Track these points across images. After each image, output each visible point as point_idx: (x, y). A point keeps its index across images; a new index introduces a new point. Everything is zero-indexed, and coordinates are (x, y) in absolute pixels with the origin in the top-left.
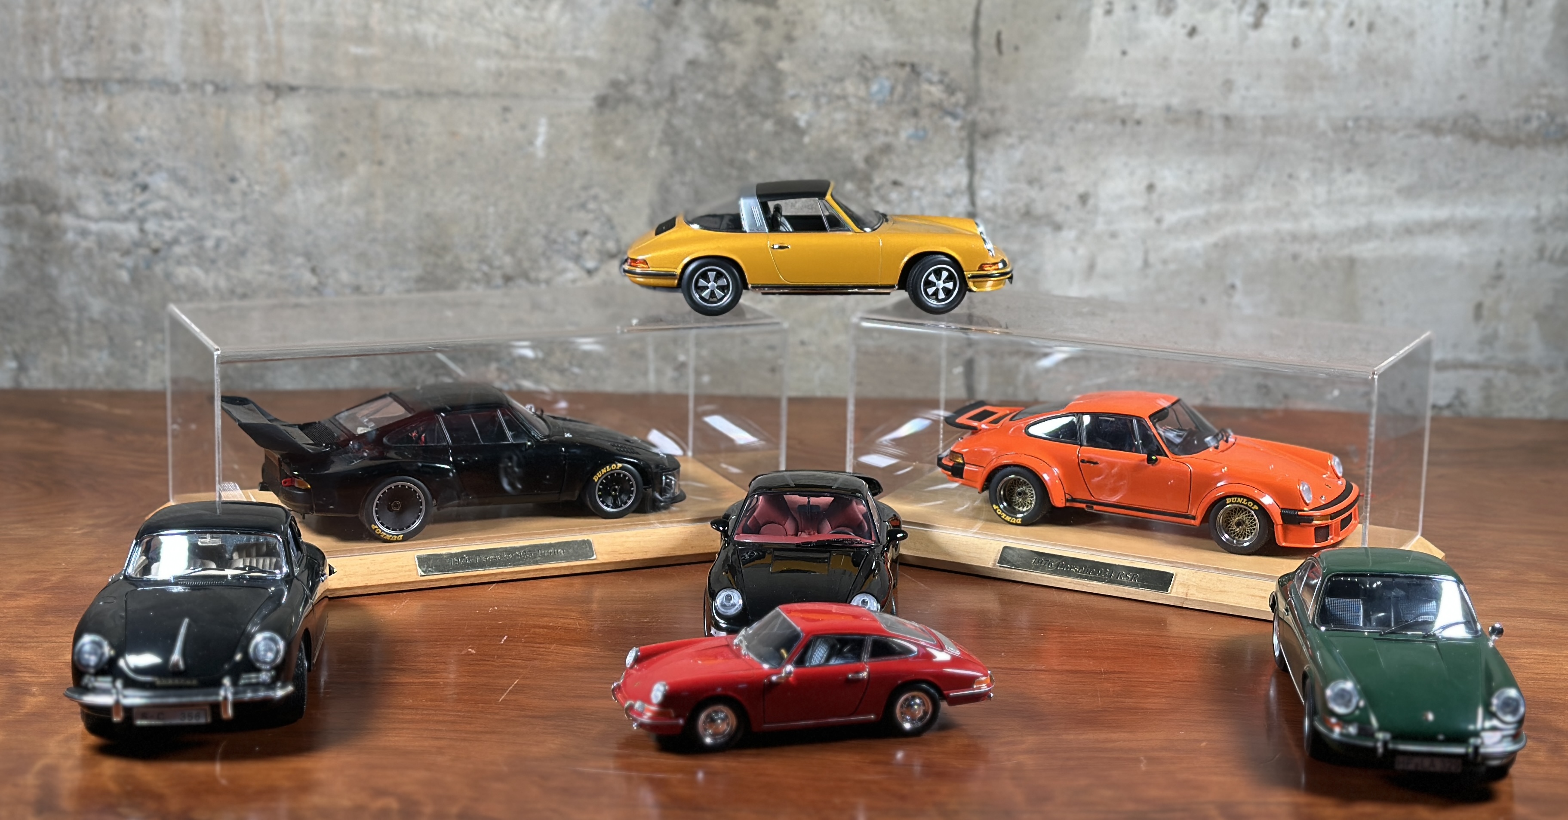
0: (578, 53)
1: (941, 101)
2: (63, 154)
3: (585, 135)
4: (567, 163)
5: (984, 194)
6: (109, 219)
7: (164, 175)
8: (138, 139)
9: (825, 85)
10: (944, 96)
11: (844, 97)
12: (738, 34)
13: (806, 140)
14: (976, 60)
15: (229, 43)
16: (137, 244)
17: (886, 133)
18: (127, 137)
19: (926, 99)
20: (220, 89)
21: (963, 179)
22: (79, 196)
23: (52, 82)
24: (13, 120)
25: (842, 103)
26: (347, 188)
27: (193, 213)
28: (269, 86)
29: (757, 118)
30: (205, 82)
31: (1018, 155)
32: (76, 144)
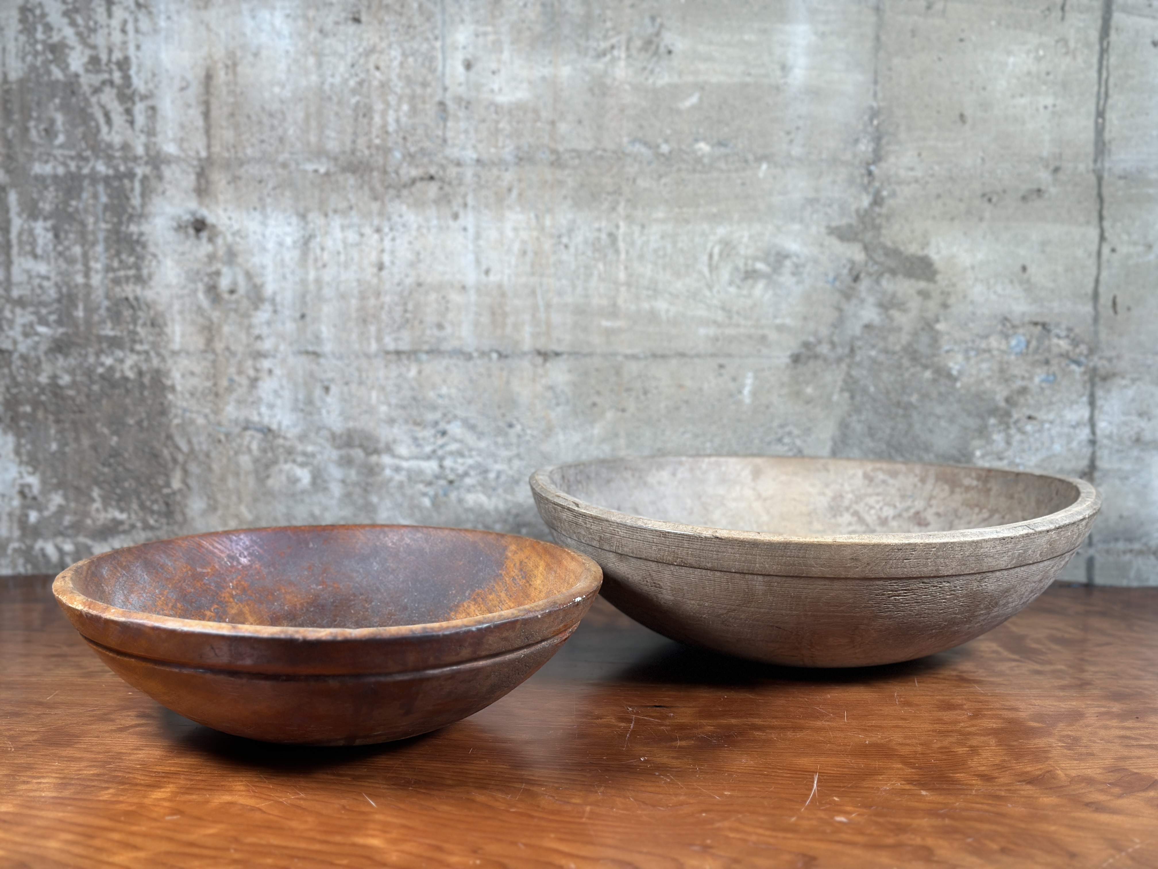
0: (778, 321)
1: (1068, 352)
2: (384, 408)
3: (782, 385)
4: (767, 407)
5: (1102, 425)
6: (417, 458)
7: (459, 423)
8: (440, 396)
9: (973, 341)
10: (1070, 348)
11: (989, 351)
12: (903, 304)
13: (958, 385)
14: (1096, 319)
15: (511, 320)
16: (437, 477)
17: (1023, 378)
18: (431, 394)
19: (1055, 350)
20: (501, 356)
21: (1086, 413)
22: (395, 441)
23: (376, 355)
24: (347, 384)
25: (986, 356)
26: (597, 430)
27: (480, 452)
28: (539, 353)
29: (919, 368)
30: (492, 351)
31: (1130, 393)
32: (394, 401)
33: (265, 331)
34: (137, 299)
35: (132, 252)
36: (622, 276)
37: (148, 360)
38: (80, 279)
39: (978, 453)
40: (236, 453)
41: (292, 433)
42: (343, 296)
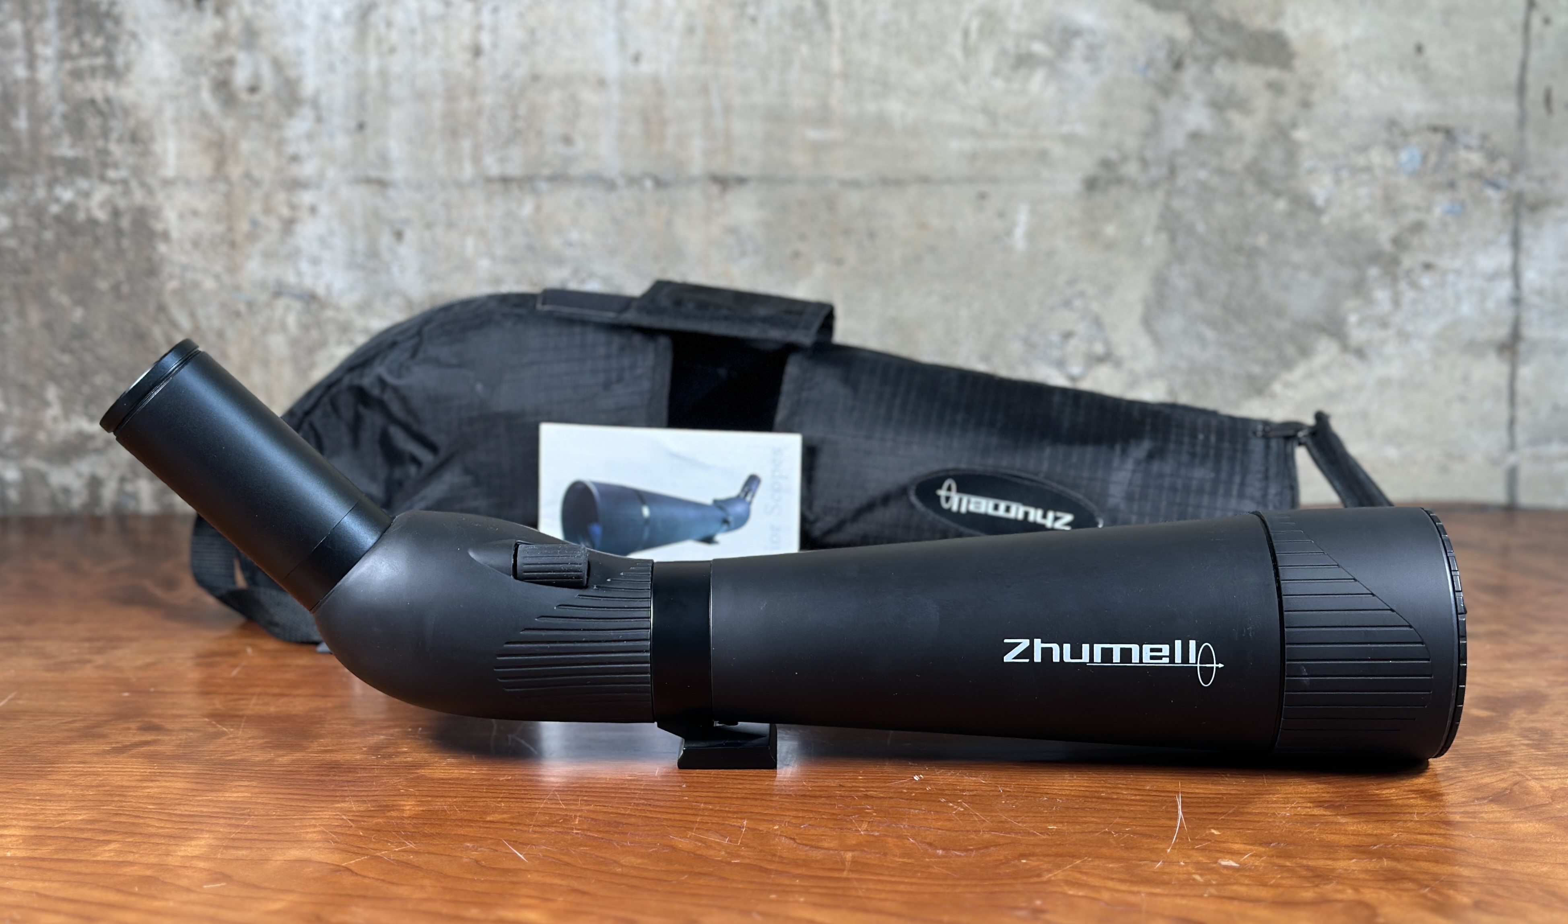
0: (1065, 129)
1: (1481, 170)
2: (484, 264)
3: (1072, 222)
4: (1050, 256)
5: (1530, 275)
8: (570, 244)
9: (1347, 156)
10: (1485, 164)
11: (1368, 169)
12: (1246, 102)
13: (1325, 220)
14: (1522, 122)
15: (672, 130)
17: (1418, 209)
18: (556, 242)
19: (1464, 168)
20: (659, 183)
21: (1505, 258)
23: (472, 184)
24: (429, 226)
25: (1365, 177)
28: (715, 179)
29: (1268, 197)
30: (644, 176)
32: (499, 251)
33: (304, 148)
34: (108, 101)
35: (99, 29)
36: (836, 64)
37: (127, 192)
38: (20, 72)
39: (1353, 319)
40: (265, 331)
41: (348, 300)
42: (421, 96)
